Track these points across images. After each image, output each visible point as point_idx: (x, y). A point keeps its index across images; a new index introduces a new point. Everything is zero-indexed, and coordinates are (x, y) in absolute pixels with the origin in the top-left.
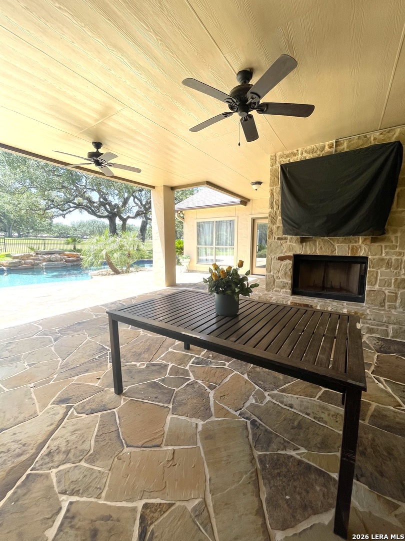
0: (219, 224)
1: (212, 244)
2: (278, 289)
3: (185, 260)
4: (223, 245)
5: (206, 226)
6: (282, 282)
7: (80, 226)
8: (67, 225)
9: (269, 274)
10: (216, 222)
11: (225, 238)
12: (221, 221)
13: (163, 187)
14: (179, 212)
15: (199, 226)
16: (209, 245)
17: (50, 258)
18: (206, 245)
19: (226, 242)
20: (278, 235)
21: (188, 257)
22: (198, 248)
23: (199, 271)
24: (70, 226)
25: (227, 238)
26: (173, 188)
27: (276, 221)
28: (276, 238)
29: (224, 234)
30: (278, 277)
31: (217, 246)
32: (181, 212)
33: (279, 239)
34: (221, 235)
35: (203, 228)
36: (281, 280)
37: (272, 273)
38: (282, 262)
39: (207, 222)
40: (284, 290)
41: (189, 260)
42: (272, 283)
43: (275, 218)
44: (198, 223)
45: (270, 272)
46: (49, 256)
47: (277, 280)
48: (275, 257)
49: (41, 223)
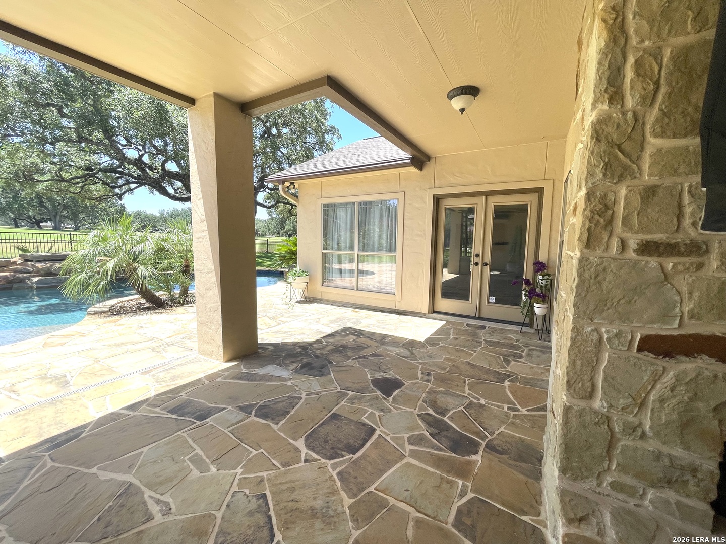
0: (366, 208)
1: (352, 248)
2: (628, 480)
3: (298, 279)
4: (373, 251)
5: (341, 213)
6: (658, 456)
7: (171, 216)
8: (152, 215)
9: (583, 404)
10: (360, 203)
11: (376, 235)
12: (370, 203)
13: (212, 98)
14: (287, 184)
15: (328, 211)
16: (345, 249)
17: (49, 269)
18: (339, 249)
19: (380, 244)
20: (643, 229)
21: (306, 272)
22: (325, 256)
23: (327, 301)
24: (158, 215)
25: (380, 237)
26: (245, 107)
27: (637, 160)
28: (633, 244)
29: (375, 230)
30: (632, 429)
31: (360, 253)
32: (292, 184)
33: (646, 248)
34: (368, 230)
35: (335, 217)
36: (652, 445)
37: (598, 403)
38: (661, 362)
39: (342, 204)
40: (670, 495)
41: (305, 279)
42: (599, 450)
43: (627, 146)
44: (324, 205)
45: (591, 396)
46: (49, 264)
47: (624, 442)
48: (618, 335)
49: (105, 209)
